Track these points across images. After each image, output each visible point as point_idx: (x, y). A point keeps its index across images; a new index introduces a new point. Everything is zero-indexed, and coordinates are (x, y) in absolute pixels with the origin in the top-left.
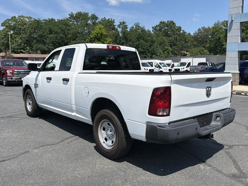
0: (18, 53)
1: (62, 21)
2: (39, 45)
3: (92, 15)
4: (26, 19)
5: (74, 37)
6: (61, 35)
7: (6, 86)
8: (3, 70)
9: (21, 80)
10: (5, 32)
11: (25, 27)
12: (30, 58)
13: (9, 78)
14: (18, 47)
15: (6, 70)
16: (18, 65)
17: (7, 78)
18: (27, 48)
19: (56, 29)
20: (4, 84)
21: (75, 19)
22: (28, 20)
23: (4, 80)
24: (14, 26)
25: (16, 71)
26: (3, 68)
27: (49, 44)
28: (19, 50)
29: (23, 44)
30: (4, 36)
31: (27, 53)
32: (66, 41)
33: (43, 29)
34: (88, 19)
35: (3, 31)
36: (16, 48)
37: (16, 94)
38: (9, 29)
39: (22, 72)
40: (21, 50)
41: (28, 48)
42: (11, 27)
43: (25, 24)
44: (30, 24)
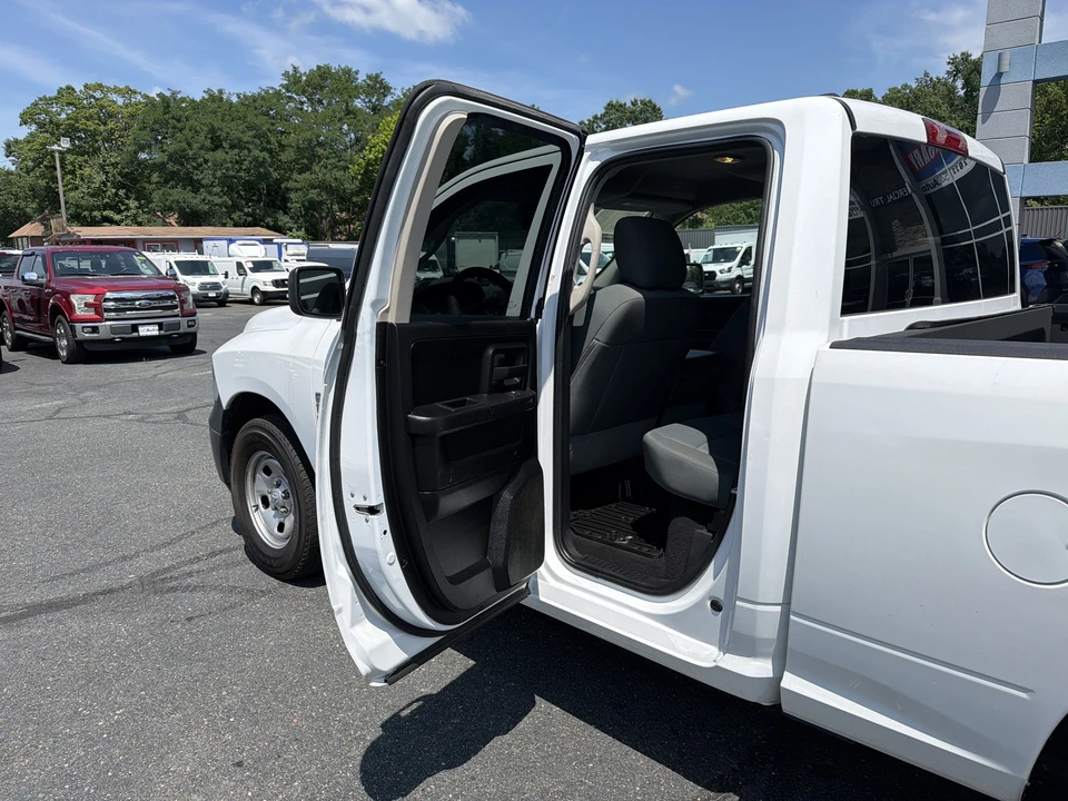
0: (94, 223)
1: (254, 99)
2: (175, 191)
3: (369, 77)
4: (114, 97)
5: (305, 161)
6: (256, 153)
7: (71, 360)
8: (55, 292)
9: (135, 334)
10: (37, 147)
11: (111, 125)
12: (145, 241)
13: (83, 327)
14: (92, 201)
15: (66, 295)
16: (114, 269)
17: (73, 328)
18: (127, 205)
19: (235, 130)
20: (63, 353)
21: (304, 92)
22: (120, 101)
23: (60, 336)
24: (70, 124)
25: (108, 295)
26: (52, 285)
27: (211, 185)
28: (96, 213)
29: (114, 191)
30: (33, 161)
31: (129, 221)
32: (275, 175)
33: (186, 132)
34: (355, 92)
35: (29, 142)
36: (83, 202)
37: (129, 407)
38: (53, 134)
39: (137, 303)
40: (105, 213)
41: (133, 204)
42: (58, 126)
43: (111, 116)
44: (132, 116)
